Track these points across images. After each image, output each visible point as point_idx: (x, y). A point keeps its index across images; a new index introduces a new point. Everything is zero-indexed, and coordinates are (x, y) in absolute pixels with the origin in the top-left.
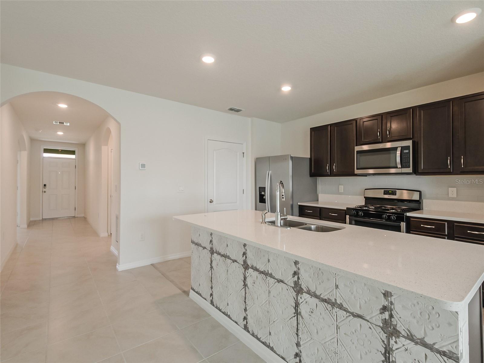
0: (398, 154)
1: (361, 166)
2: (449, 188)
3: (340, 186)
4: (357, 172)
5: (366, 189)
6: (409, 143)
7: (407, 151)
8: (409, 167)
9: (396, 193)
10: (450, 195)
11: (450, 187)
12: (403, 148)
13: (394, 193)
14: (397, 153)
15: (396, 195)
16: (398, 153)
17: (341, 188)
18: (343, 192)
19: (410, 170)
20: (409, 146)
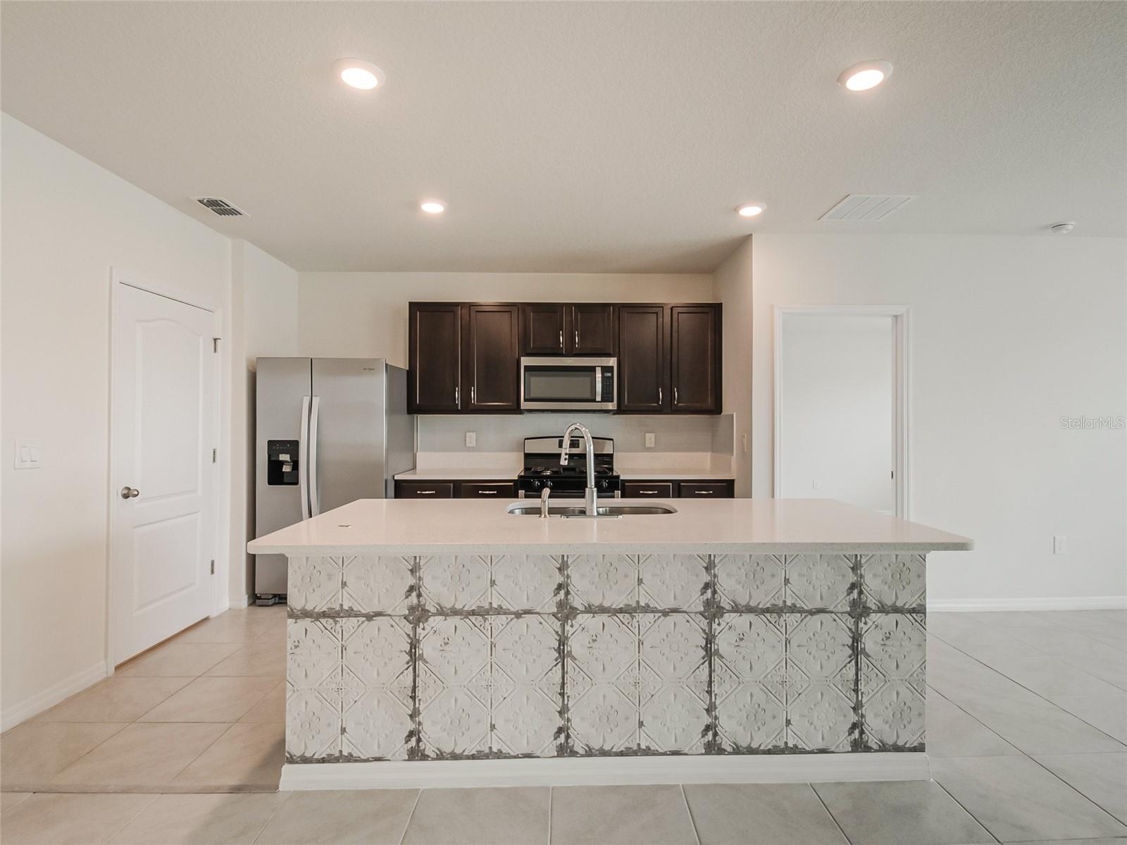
0: (599, 377)
1: (533, 395)
2: (647, 435)
3: (468, 434)
4: (524, 405)
5: (526, 439)
6: (612, 362)
7: (609, 375)
8: (613, 401)
9: (578, 444)
10: (648, 445)
11: (648, 432)
12: (605, 369)
13: (575, 444)
14: (597, 376)
15: (578, 447)
16: (599, 375)
17: (471, 438)
18: (474, 445)
19: (612, 406)
20: (612, 367)
